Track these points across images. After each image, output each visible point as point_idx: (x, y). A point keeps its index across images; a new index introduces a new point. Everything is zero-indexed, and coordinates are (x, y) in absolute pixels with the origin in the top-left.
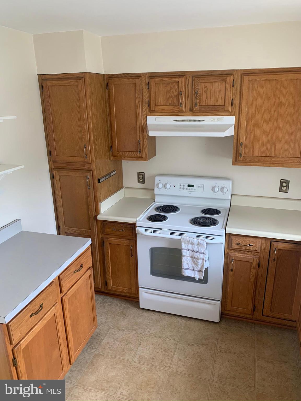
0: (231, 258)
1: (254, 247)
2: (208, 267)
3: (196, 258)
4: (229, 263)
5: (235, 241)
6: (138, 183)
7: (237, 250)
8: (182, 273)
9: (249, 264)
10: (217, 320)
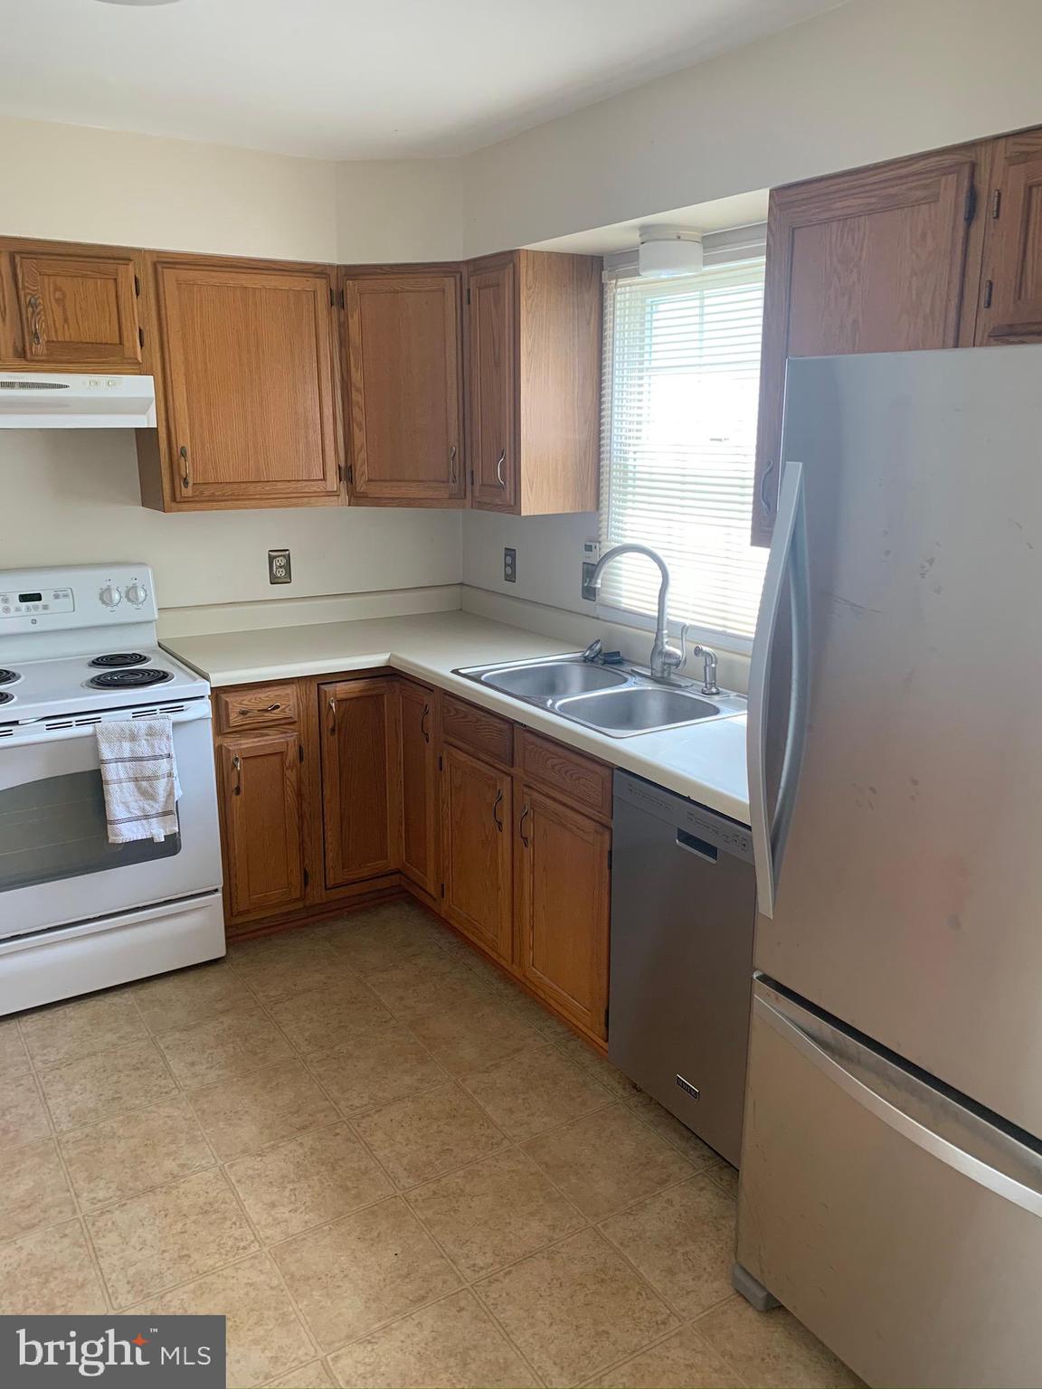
0: (233, 757)
1: (283, 711)
3: (149, 779)
4: (228, 774)
5: (236, 703)
7: (241, 731)
8: (112, 839)
9: (276, 759)
10: (220, 951)
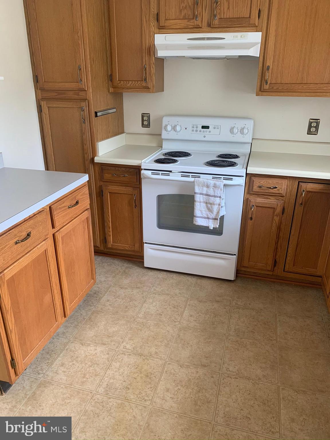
0: (251, 204)
1: (278, 190)
2: (224, 215)
3: (211, 204)
4: (248, 211)
5: (257, 182)
6: (143, 127)
7: (258, 194)
8: (194, 222)
9: (272, 210)
10: (232, 278)
